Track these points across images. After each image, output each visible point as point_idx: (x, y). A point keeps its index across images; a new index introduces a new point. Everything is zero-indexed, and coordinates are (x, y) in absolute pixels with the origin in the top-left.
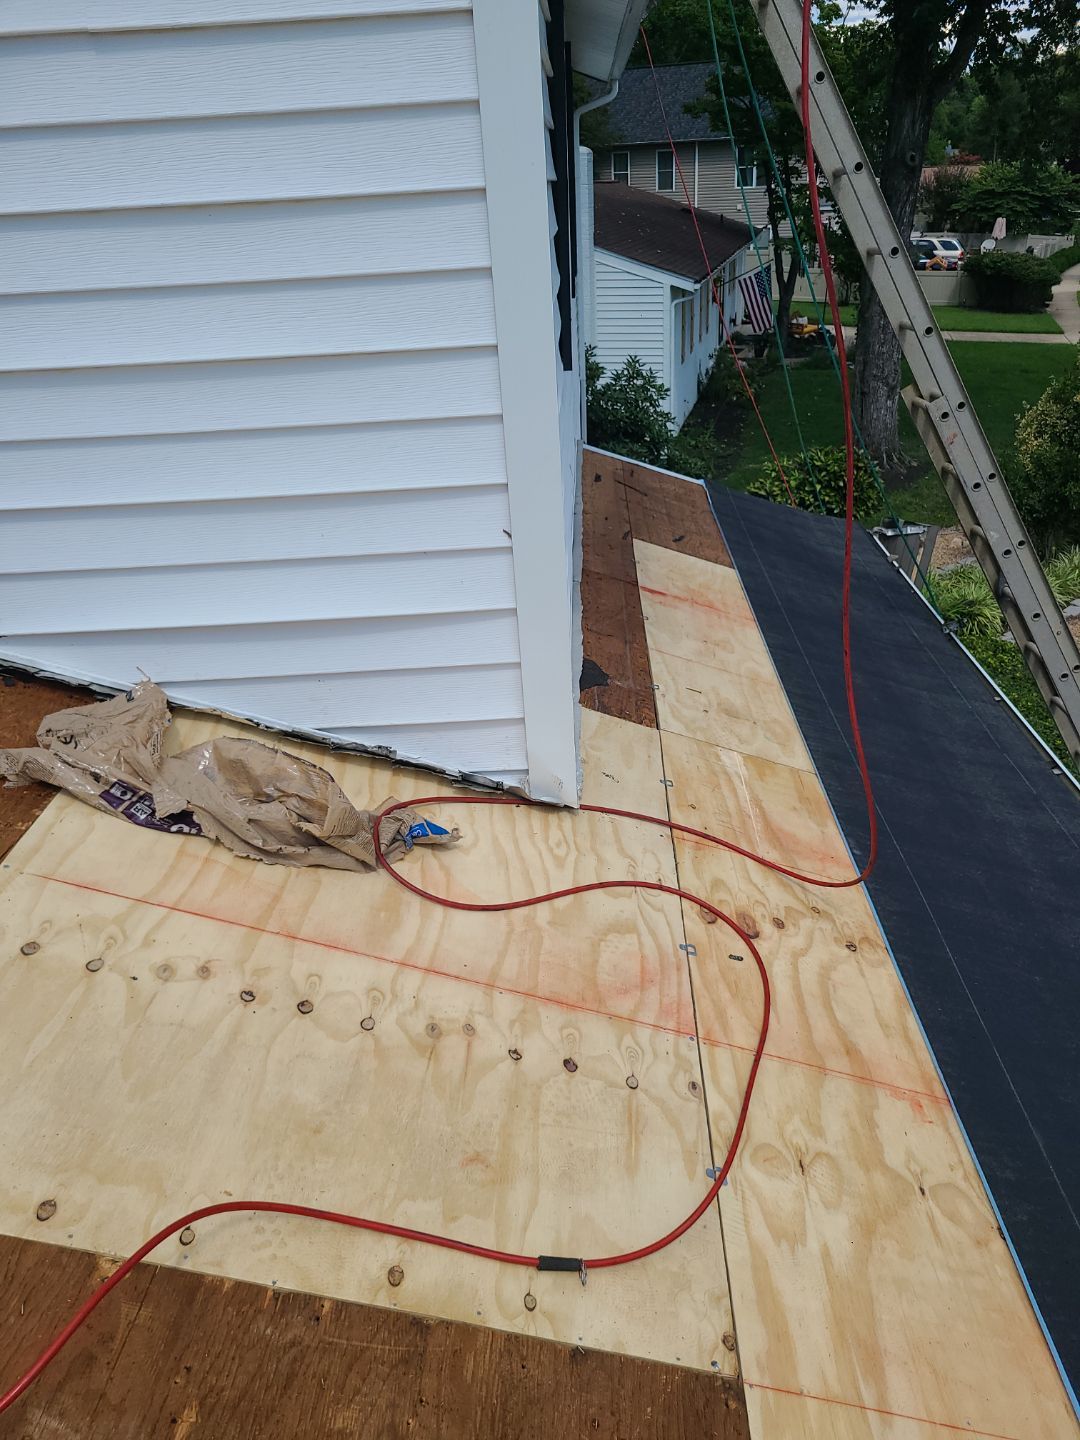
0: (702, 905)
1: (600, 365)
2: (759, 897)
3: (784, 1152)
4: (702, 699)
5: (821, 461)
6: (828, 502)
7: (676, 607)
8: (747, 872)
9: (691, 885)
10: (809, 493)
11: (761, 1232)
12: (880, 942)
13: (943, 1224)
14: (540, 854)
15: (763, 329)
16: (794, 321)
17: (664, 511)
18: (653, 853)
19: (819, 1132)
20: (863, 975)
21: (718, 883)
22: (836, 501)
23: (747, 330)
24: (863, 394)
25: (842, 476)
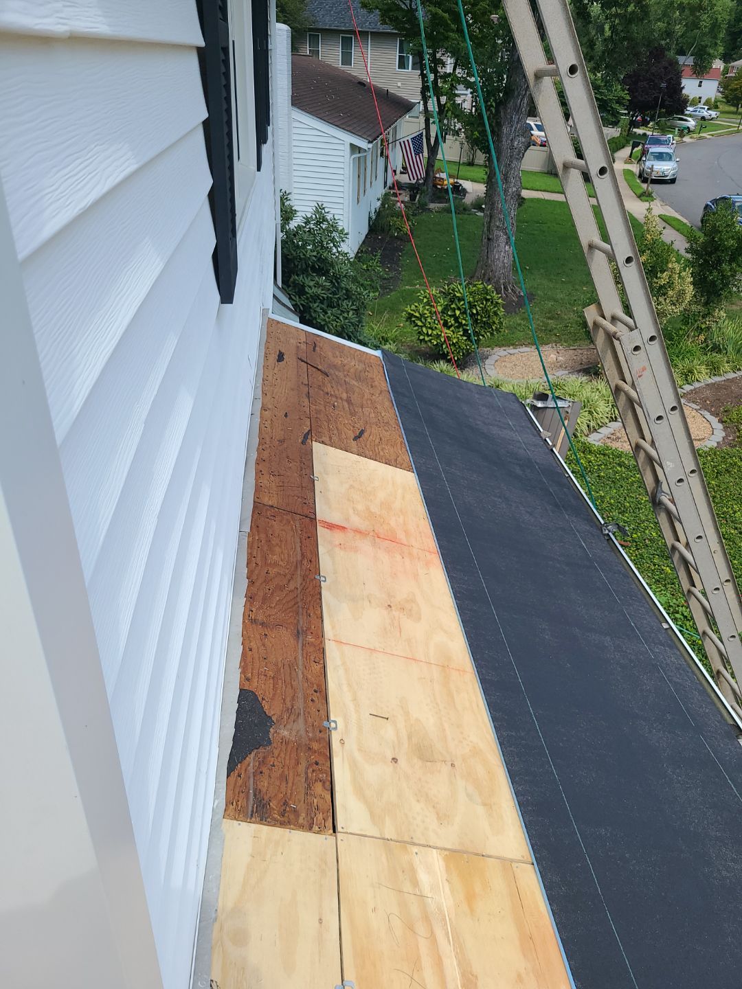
1: (293, 208)
4: (390, 733)
5: (461, 293)
6: (465, 325)
7: (356, 551)
10: (450, 316)
15: (416, 178)
16: (438, 176)
17: (344, 396)
23: (404, 179)
24: (489, 239)
25: (475, 305)
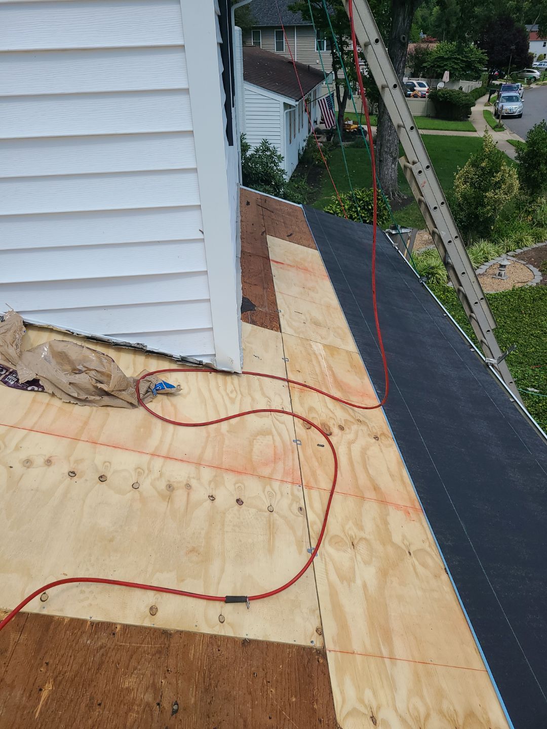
0: (304, 420)
1: (248, 144)
2: (332, 415)
3: (345, 538)
4: (303, 317)
5: (360, 196)
6: (364, 217)
7: (288, 270)
8: (326, 403)
9: (298, 410)
10: (354, 212)
11: (334, 577)
12: (389, 435)
13: (420, 569)
14: (223, 398)
15: (331, 126)
16: (346, 123)
17: (282, 221)
18: (279, 395)
19: (361, 528)
20: (382, 452)
21: (311, 409)
22: (368, 216)
23: (323, 127)
24: (381, 161)
25: (371, 203)
